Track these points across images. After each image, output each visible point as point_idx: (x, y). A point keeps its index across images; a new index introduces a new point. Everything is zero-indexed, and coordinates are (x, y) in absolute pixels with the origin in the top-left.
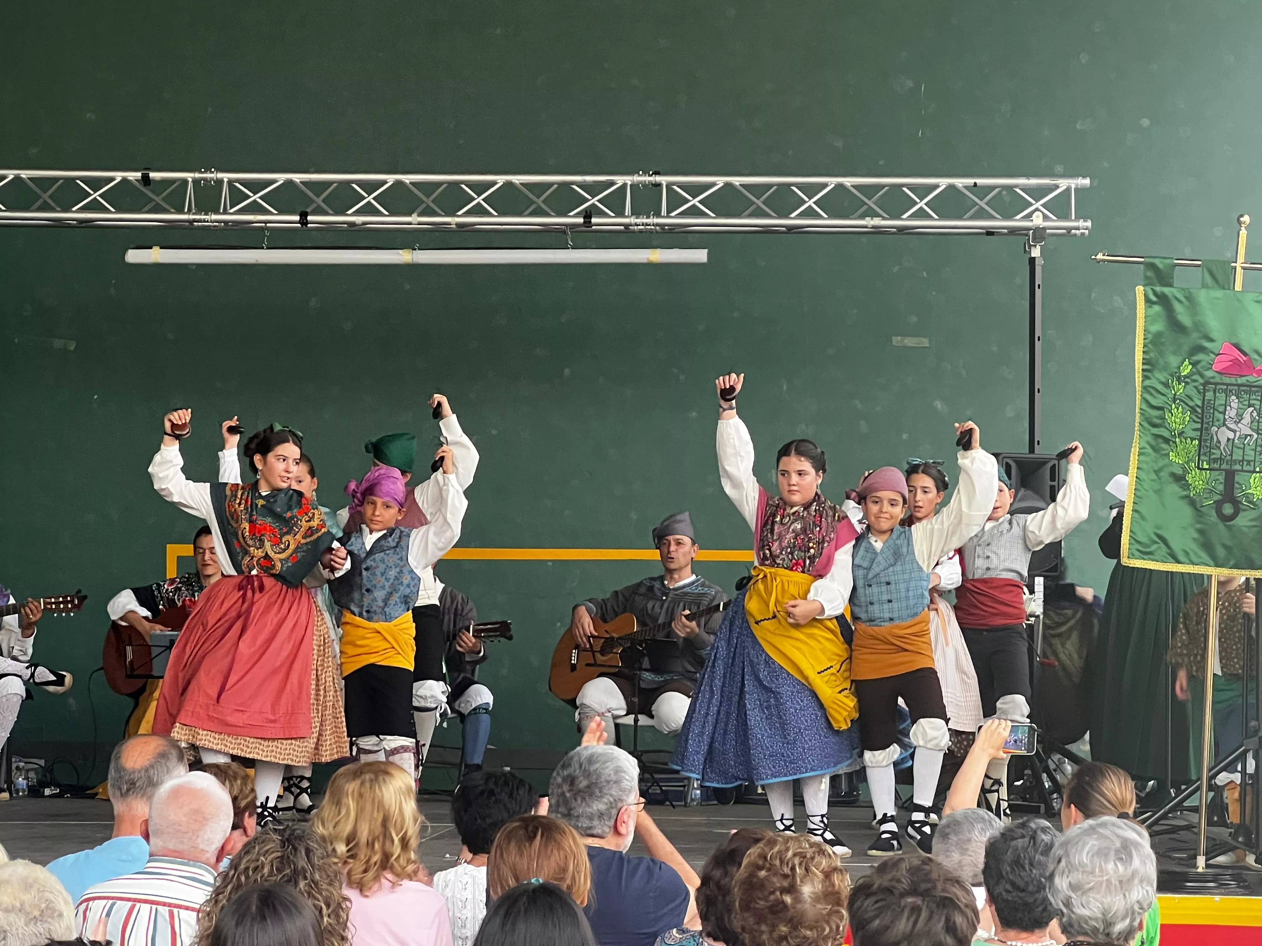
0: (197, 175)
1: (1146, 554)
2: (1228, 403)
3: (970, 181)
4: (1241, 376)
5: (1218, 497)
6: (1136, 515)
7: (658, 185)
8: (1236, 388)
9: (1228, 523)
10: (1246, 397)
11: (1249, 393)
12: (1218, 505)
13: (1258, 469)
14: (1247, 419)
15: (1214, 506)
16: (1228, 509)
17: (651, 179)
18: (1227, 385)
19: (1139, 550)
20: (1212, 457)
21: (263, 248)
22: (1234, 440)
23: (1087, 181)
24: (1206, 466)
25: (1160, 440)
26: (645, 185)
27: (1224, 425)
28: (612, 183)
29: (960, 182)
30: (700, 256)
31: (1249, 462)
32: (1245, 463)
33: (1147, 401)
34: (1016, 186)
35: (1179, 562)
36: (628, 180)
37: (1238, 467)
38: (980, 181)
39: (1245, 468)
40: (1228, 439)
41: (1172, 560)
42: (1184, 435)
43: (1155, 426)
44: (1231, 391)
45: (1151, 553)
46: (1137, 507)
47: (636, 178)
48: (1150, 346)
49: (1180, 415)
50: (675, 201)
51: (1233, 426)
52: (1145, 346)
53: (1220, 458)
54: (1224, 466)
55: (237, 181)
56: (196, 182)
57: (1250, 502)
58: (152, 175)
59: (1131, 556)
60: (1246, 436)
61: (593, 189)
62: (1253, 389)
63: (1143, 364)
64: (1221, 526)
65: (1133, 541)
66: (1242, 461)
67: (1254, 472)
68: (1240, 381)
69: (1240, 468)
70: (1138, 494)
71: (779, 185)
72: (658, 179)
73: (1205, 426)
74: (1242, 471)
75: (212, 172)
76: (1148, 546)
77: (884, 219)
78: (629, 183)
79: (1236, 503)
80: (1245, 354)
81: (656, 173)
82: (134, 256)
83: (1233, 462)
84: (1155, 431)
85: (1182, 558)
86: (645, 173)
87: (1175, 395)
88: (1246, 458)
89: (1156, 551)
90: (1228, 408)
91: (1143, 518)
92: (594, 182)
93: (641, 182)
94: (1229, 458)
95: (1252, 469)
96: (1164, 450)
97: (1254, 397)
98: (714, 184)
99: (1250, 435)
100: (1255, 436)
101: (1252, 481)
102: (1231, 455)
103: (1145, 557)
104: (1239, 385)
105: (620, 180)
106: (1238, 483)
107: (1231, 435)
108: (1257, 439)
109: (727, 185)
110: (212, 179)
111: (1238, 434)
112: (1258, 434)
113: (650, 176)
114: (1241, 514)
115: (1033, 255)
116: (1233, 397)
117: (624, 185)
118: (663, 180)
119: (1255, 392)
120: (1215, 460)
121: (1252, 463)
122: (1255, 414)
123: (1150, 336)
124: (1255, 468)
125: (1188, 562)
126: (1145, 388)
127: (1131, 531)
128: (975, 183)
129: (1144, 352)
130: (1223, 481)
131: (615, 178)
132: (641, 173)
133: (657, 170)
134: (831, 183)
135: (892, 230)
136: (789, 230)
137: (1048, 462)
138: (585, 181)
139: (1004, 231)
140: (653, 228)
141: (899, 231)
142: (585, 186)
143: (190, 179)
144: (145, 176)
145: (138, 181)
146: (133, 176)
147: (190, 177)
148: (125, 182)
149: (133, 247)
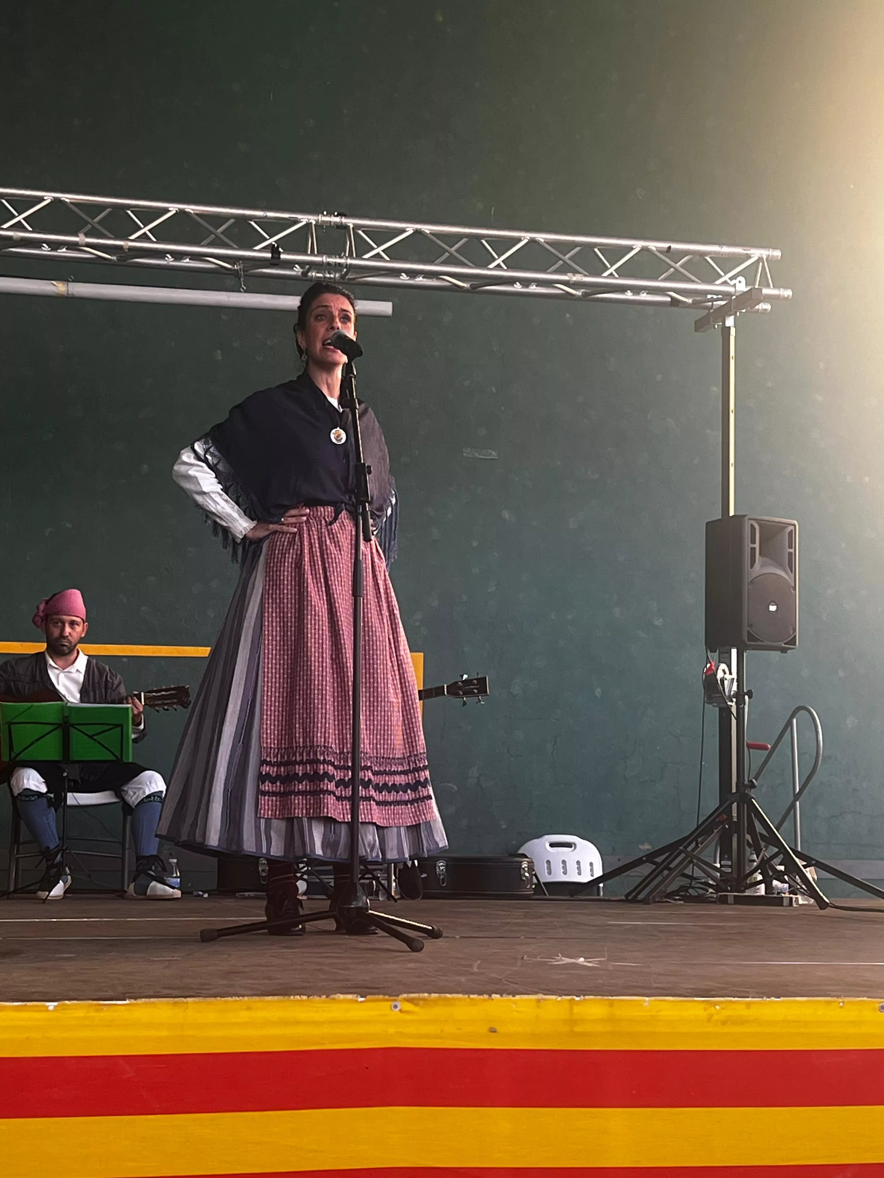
3: (665, 245)
7: (344, 228)
17: (337, 220)
23: (777, 253)
26: (329, 225)
28: (296, 222)
29: (653, 245)
30: (385, 308)
34: (707, 253)
36: (312, 219)
38: (675, 246)
47: (322, 218)
50: (362, 246)
61: (273, 227)
71: (470, 236)
72: (344, 220)
77: (585, 276)
78: (314, 223)
81: (341, 214)
86: (330, 213)
92: (276, 218)
93: (326, 223)
98: (403, 231)
105: (304, 219)
109: (417, 233)
113: (336, 216)
115: (727, 325)
117: (308, 225)
118: (350, 222)
128: (669, 248)
131: (299, 216)
132: (325, 213)
133: (341, 211)
134: (525, 238)
135: (578, 293)
136: (473, 287)
137: (785, 527)
138: (266, 217)
139: (690, 301)
140: (332, 276)
141: (585, 295)
142: (263, 222)
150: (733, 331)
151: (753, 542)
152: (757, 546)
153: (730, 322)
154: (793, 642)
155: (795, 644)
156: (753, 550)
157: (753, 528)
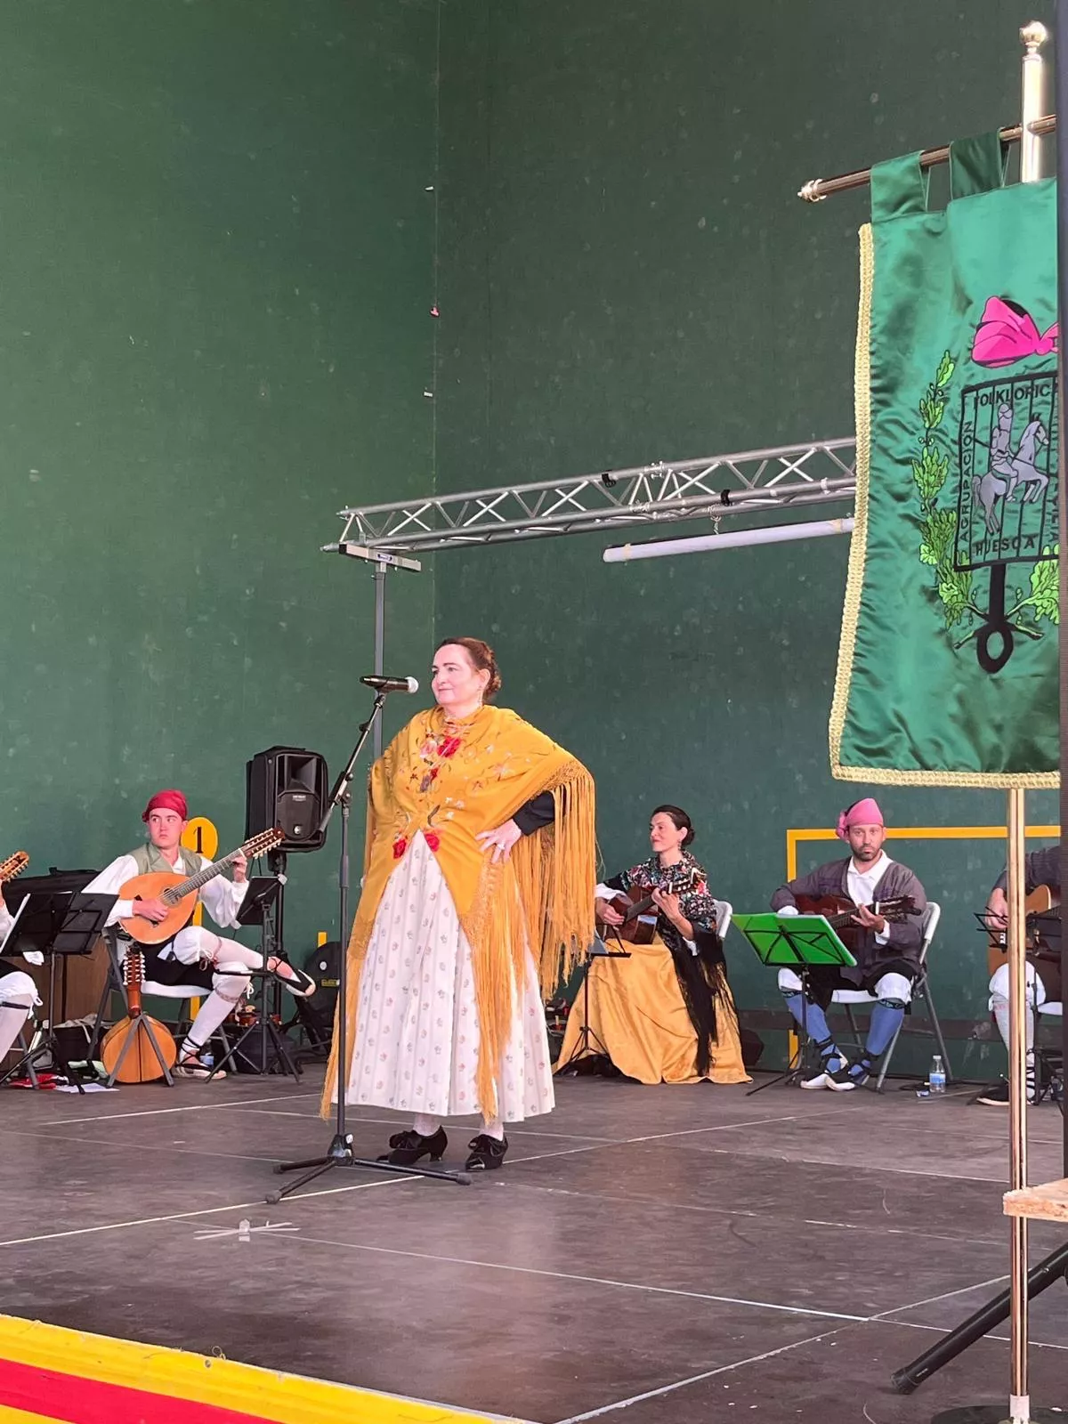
0: (646, 470)
1: (873, 754)
2: (995, 423)
4: (1016, 359)
5: (979, 623)
6: (861, 678)
8: (1008, 386)
9: (995, 676)
10: (1026, 402)
11: (1029, 392)
12: (982, 637)
13: (1046, 552)
14: (1029, 445)
15: (975, 641)
16: (995, 645)
18: (993, 384)
19: (859, 749)
20: (976, 539)
21: (715, 534)
22: (1005, 495)
24: (966, 562)
25: (909, 525)
27: (990, 468)
31: (1030, 538)
32: (1024, 541)
33: (885, 451)
35: (926, 767)
37: (1011, 553)
39: (1024, 553)
40: (997, 497)
41: (918, 765)
42: (939, 506)
43: (900, 498)
44: (1000, 396)
45: (881, 752)
46: (864, 664)
48: (883, 339)
49: (935, 467)
51: (1002, 468)
52: (873, 341)
53: (985, 540)
54: (992, 556)
55: (678, 470)
56: (647, 476)
57: (1028, 624)
58: (614, 475)
59: (846, 761)
60: (1028, 483)
62: (1038, 382)
63: (874, 377)
64: (987, 680)
65: (849, 731)
66: (1019, 538)
67: (1041, 558)
68: (1017, 369)
69: (1013, 554)
70: (867, 636)
73: (965, 477)
74: (1019, 559)
75: (658, 465)
76: (875, 737)
79: (1007, 630)
80: (1021, 311)
82: (611, 555)
83: (1003, 543)
84: (901, 508)
85: (930, 761)
87: (929, 429)
88: (1026, 531)
89: (891, 747)
90: (996, 432)
91: (875, 683)
94: (996, 537)
95: (1034, 552)
96: (912, 543)
97: (1040, 398)
99: (1034, 482)
100: (1045, 480)
101: (1035, 579)
102: (1000, 530)
103: (871, 760)
104: (1012, 380)
106: (1010, 587)
107: (1000, 488)
108: (1046, 488)
110: (659, 472)
111: (1014, 481)
112: (1049, 475)
114: (1017, 651)
116: (1005, 407)
119: (1040, 390)
120: (979, 546)
121: (1036, 541)
122: (1042, 435)
123: (882, 321)
124: (1041, 550)
125: (941, 764)
126: (880, 427)
127: (849, 710)
129: (872, 353)
130: (988, 588)
143: (641, 475)
144: (605, 478)
145: (600, 483)
146: (597, 479)
147: (641, 472)
148: (591, 484)
149: (609, 546)
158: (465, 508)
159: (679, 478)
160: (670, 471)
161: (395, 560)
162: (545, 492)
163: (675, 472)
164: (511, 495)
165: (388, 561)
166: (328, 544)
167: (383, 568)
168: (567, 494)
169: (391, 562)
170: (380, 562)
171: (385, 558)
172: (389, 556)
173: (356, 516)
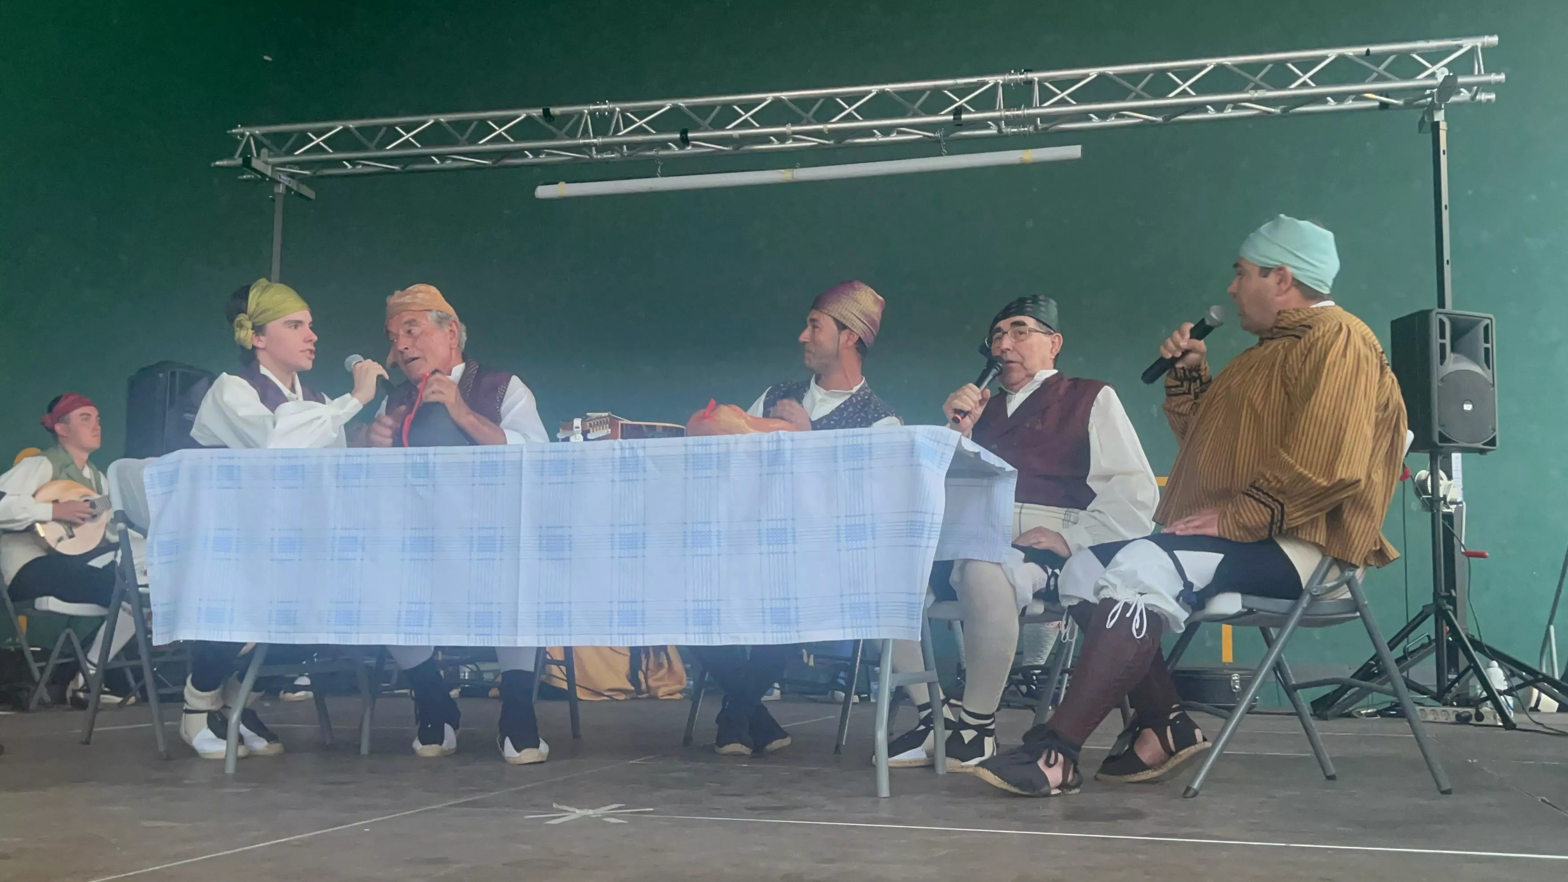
0: (592, 107)
3: (1363, 50)
7: (1030, 82)
17: (1023, 76)
21: (657, 177)
23: (1495, 39)
26: (1017, 83)
28: (984, 83)
29: (1350, 51)
30: (1074, 151)
34: (1414, 51)
36: (1000, 79)
38: (1374, 49)
47: (1008, 77)
50: (1046, 95)
55: (627, 110)
56: (592, 114)
58: (556, 111)
61: (962, 91)
71: (1155, 71)
72: (1030, 75)
75: (605, 104)
77: (1269, 90)
78: (1001, 82)
81: (1027, 71)
82: (543, 192)
86: (1018, 71)
92: (965, 84)
93: (1011, 80)
98: (1087, 76)
105: (991, 80)
109: (1101, 76)
110: (605, 110)
113: (1021, 74)
115: (1436, 119)
117: (996, 85)
118: (1035, 76)
128: (1368, 51)
131: (987, 79)
132: (1013, 71)
133: (1028, 68)
134: (1211, 65)
135: (1277, 111)
136: (1166, 119)
137: (1480, 321)
138: (956, 84)
139: (1400, 102)
140: (1026, 129)
141: (1284, 111)
142: (953, 89)
143: (586, 111)
144: (546, 113)
145: (540, 116)
146: (537, 112)
147: (586, 109)
148: (529, 118)
149: (541, 183)
150: (1443, 126)
151: (1443, 336)
152: (1447, 341)
153: (1439, 116)
154: (1492, 442)
155: (1494, 445)
156: (1443, 346)
157: (1442, 324)
158: (381, 134)
159: (625, 118)
160: (618, 109)
161: (293, 185)
162: (475, 123)
163: (623, 112)
164: (437, 123)
165: (287, 183)
166: (221, 159)
167: (281, 189)
168: (500, 127)
169: (290, 185)
170: (280, 182)
171: (284, 179)
172: (289, 179)
173: (251, 135)
